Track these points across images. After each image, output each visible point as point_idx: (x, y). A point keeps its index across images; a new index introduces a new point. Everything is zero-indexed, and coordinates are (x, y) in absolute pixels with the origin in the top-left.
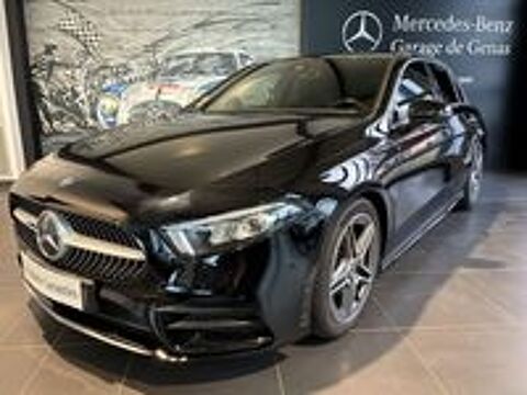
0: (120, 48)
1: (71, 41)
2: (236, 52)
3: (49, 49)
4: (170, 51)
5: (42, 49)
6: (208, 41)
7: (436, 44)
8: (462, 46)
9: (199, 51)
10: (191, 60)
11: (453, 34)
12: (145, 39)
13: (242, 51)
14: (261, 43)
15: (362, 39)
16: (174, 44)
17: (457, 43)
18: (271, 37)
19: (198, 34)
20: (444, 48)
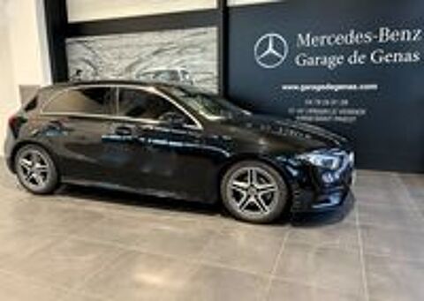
0: (113, 70)
1: (88, 67)
2: (179, 69)
3: (79, 72)
4: (140, 71)
5: (75, 72)
6: (162, 62)
7: (338, 55)
8: (364, 56)
9: (156, 69)
10: (152, 76)
11: (355, 46)
12: (126, 63)
13: (183, 69)
14: (196, 63)
15: (271, 55)
16: (142, 66)
17: (359, 54)
18: (203, 57)
19: (155, 58)
20: (346, 59)
